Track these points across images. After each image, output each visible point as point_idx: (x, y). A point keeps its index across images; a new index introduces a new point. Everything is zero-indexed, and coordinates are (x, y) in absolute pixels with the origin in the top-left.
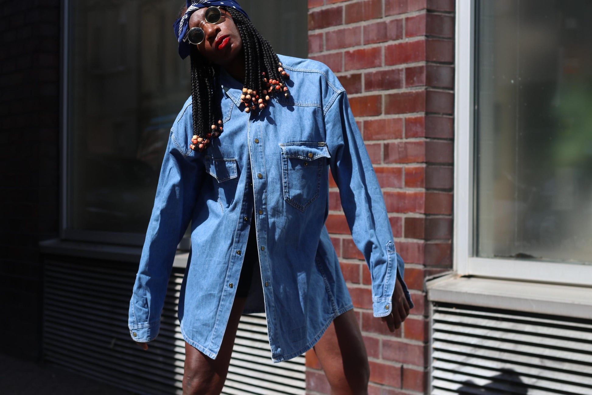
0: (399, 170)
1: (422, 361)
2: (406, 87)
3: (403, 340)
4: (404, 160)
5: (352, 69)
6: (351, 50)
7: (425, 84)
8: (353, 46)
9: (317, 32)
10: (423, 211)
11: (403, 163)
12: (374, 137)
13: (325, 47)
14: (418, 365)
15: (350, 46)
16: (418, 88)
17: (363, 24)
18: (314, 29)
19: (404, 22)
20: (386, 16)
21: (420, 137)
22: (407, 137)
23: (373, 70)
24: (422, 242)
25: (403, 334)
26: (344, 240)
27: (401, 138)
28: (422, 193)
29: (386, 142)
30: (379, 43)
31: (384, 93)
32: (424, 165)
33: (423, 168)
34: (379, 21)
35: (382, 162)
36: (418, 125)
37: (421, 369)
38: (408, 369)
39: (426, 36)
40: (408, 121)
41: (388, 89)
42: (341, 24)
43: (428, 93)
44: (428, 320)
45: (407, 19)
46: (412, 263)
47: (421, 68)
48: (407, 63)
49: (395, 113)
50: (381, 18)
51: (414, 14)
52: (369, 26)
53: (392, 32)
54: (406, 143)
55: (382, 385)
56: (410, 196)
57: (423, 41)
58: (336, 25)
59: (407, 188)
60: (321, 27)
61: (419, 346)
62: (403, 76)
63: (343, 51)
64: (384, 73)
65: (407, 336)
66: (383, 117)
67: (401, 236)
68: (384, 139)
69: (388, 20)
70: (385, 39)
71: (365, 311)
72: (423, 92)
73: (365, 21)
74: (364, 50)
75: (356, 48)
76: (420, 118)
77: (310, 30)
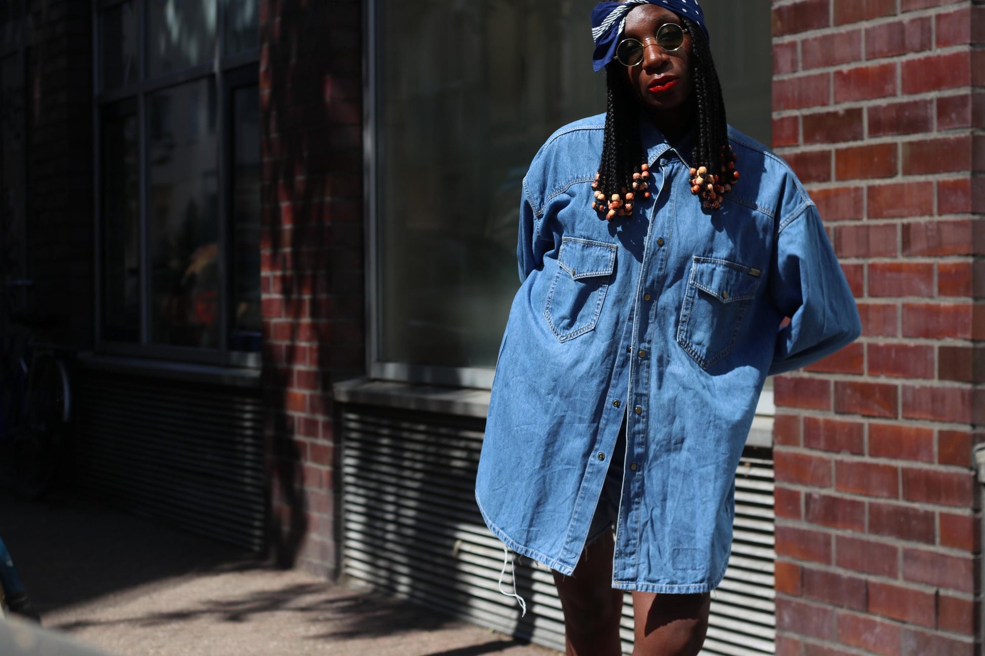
0: (929, 268)
1: (970, 584)
2: (939, 131)
3: (938, 549)
4: (935, 251)
5: (846, 100)
6: (845, 68)
7: (970, 125)
8: (848, 63)
9: (788, 39)
10: (969, 336)
11: (935, 256)
12: (885, 213)
13: (800, 65)
14: (964, 591)
15: (843, 61)
16: (958, 131)
17: (864, 25)
18: (781, 34)
19: (933, 22)
20: (903, 12)
21: (964, 212)
22: (940, 213)
23: (882, 102)
24: (968, 386)
25: (938, 540)
26: (836, 383)
27: (931, 215)
28: (968, 306)
29: (905, 221)
30: (892, 56)
31: (901, 140)
32: (970, 260)
33: (968, 264)
34: (891, 20)
35: (899, 254)
36: (960, 193)
37: (969, 597)
38: (947, 598)
39: (971, 44)
40: (942, 186)
41: (907, 132)
42: (827, 25)
43: (975, 139)
44: (980, 515)
45: (939, 17)
46: (951, 421)
47: (964, 98)
48: (939, 90)
49: (921, 174)
50: (895, 15)
51: (951, 9)
52: (874, 28)
53: (914, 38)
54: (939, 223)
55: (904, 622)
56: (947, 310)
57: (966, 53)
58: (819, 28)
59: (942, 298)
60: (794, 31)
61: (965, 560)
62: (933, 112)
63: (832, 70)
64: (901, 107)
65: (944, 543)
66: (899, 179)
67: (932, 377)
68: (902, 217)
69: (906, 18)
70: (902, 50)
71: (873, 500)
72: (966, 138)
73: (867, 20)
74: (867, 68)
75: (853, 66)
76: (964, 182)
77: (776, 35)
